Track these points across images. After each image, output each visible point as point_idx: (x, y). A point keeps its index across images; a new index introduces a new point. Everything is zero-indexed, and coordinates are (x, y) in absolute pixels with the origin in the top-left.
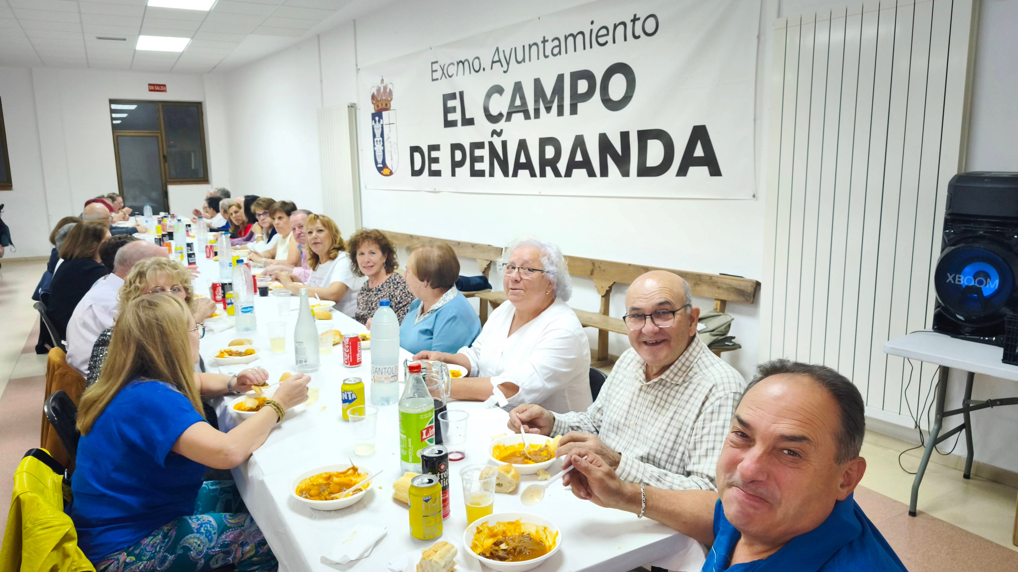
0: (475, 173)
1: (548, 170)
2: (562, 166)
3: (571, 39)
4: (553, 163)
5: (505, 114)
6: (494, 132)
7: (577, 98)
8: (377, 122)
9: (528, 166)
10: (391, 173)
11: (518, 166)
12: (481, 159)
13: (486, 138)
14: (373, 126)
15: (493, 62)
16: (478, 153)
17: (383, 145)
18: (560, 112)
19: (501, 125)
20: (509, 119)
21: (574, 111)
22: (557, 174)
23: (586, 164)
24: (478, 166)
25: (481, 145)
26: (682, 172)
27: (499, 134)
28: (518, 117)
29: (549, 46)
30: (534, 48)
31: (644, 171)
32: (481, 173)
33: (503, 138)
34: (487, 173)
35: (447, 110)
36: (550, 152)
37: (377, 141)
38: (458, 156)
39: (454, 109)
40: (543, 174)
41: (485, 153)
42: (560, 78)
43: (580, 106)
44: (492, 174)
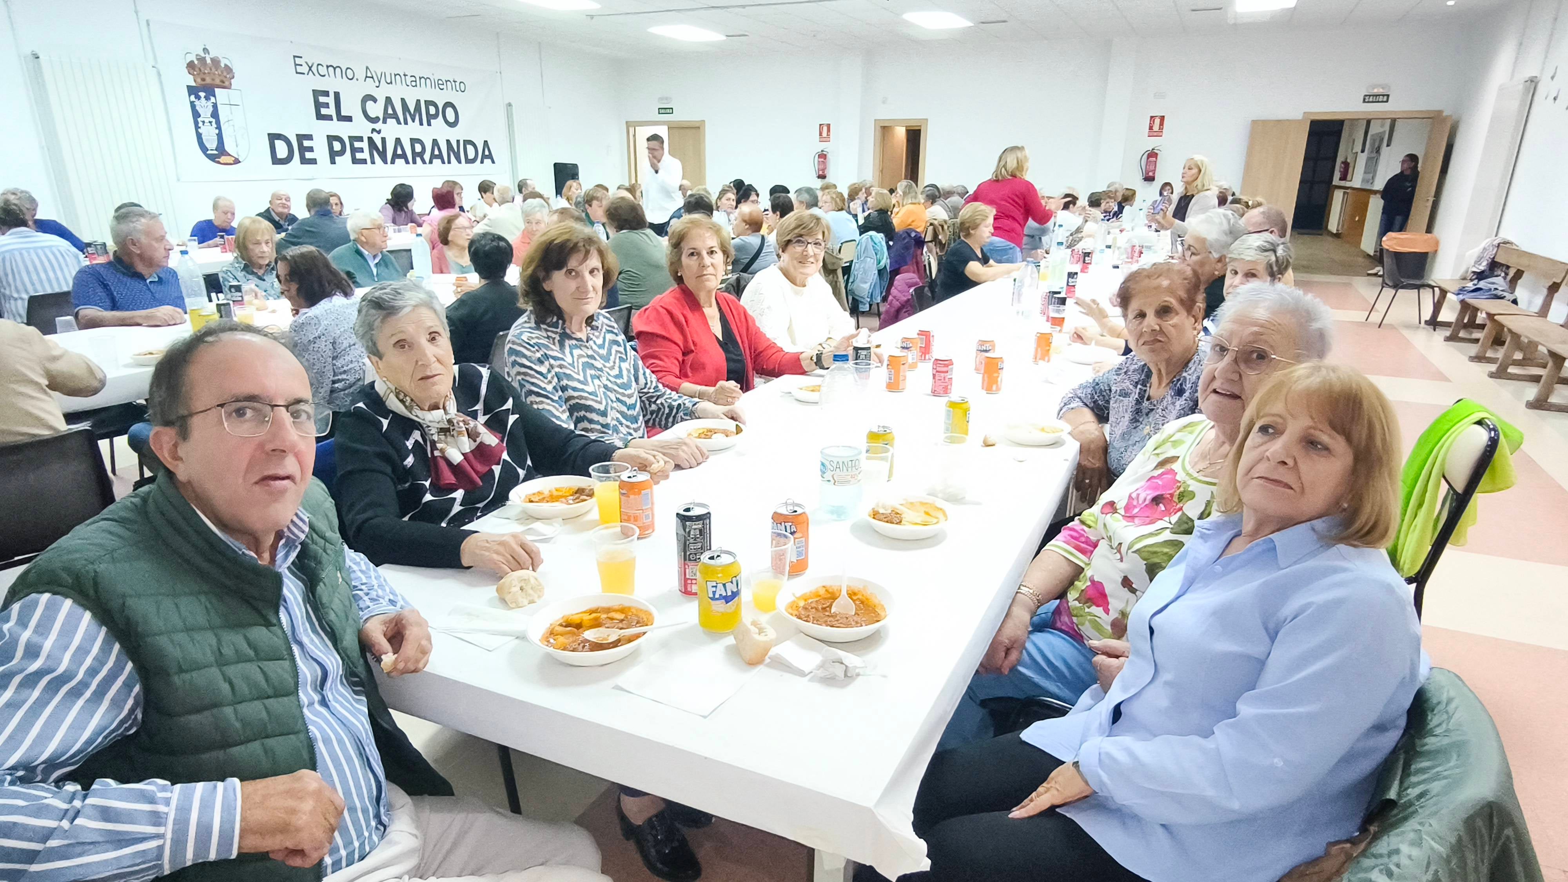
0: (355, 161)
1: (418, 159)
2: (427, 157)
3: (423, 80)
4: (421, 155)
5: (381, 118)
6: (373, 130)
7: (430, 117)
8: (203, 99)
9: (404, 156)
10: (237, 161)
11: (395, 156)
12: (361, 150)
13: (366, 134)
14: (192, 103)
15: (367, 77)
16: (357, 145)
17: (219, 127)
18: (421, 124)
19: (378, 126)
20: (385, 122)
21: (429, 124)
22: (424, 162)
23: (440, 156)
24: (359, 156)
25: (360, 139)
26: (482, 162)
27: (379, 132)
28: (391, 122)
29: (409, 79)
30: (398, 77)
31: (468, 161)
32: (364, 161)
33: (382, 135)
34: (369, 161)
35: (318, 106)
36: (418, 148)
37: (204, 122)
38: (337, 146)
39: (327, 105)
40: (414, 162)
41: (365, 145)
42: (418, 101)
43: (432, 121)
44: (373, 162)
